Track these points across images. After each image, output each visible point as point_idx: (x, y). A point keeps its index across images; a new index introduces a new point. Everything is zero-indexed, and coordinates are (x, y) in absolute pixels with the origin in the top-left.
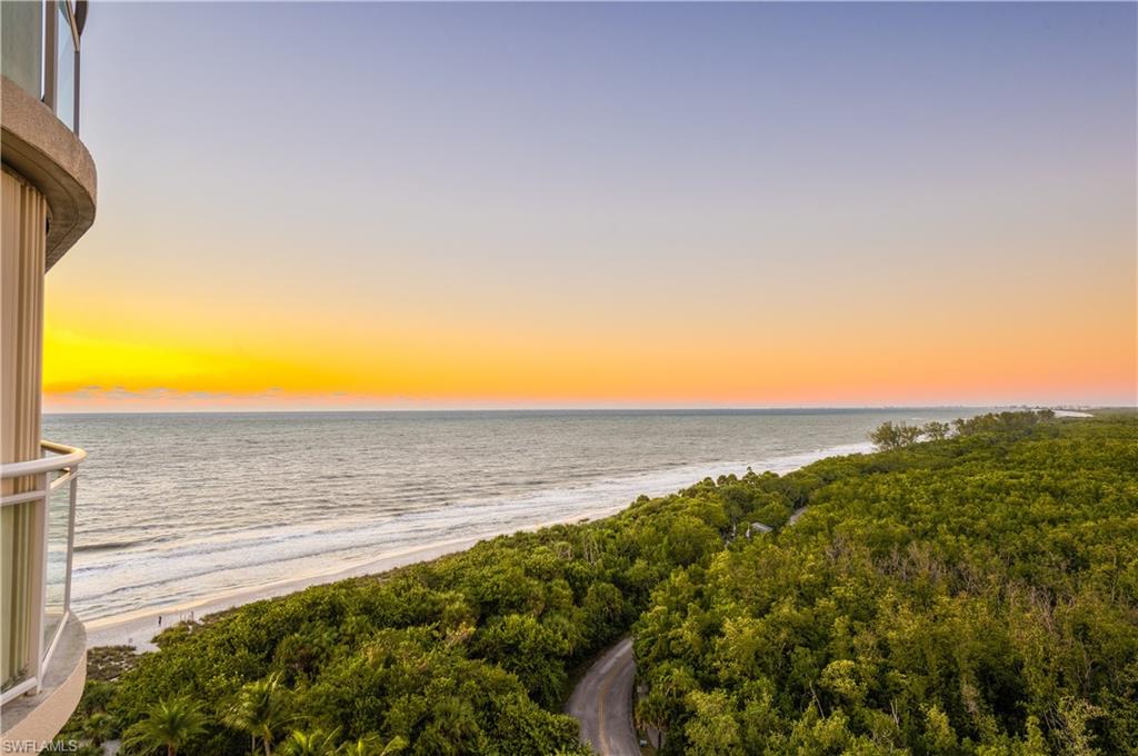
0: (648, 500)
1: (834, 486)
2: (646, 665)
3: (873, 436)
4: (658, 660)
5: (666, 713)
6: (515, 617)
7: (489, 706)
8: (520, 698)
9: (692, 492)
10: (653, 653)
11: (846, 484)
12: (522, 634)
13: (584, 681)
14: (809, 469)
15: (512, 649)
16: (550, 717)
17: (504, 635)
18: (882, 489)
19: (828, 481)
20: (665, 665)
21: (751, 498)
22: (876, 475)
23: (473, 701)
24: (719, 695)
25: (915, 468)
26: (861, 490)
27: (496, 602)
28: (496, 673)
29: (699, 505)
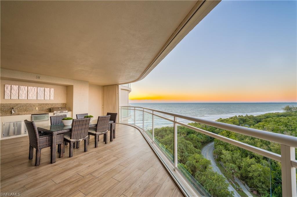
0: (222, 119)
1: (269, 119)
2: (216, 145)
3: (283, 109)
4: (218, 145)
5: (219, 153)
6: (192, 135)
7: (187, 146)
8: (192, 146)
9: (231, 118)
10: (217, 144)
11: (272, 119)
12: (193, 137)
13: (205, 147)
14: (263, 115)
15: (192, 139)
16: (196, 149)
17: (191, 137)
18: (282, 120)
19: (267, 117)
20: (219, 146)
21: (245, 120)
22: (282, 117)
23: (184, 145)
24: (228, 152)
25: (295, 116)
26: (276, 120)
27: (190, 132)
28: (189, 142)
29: (232, 120)
